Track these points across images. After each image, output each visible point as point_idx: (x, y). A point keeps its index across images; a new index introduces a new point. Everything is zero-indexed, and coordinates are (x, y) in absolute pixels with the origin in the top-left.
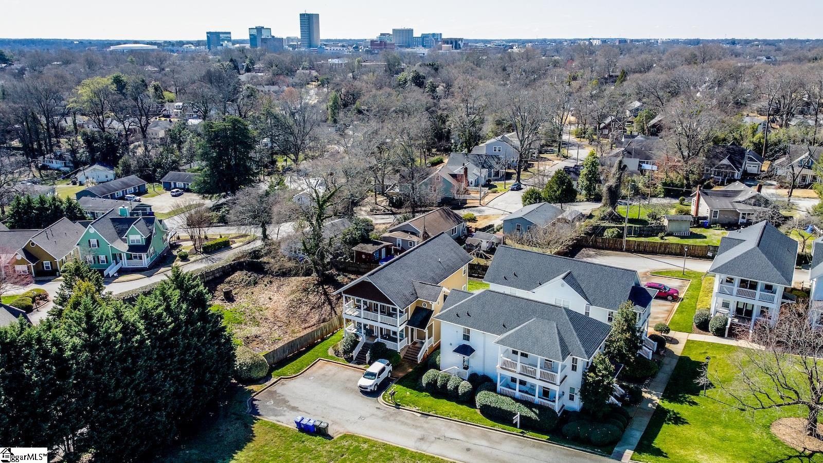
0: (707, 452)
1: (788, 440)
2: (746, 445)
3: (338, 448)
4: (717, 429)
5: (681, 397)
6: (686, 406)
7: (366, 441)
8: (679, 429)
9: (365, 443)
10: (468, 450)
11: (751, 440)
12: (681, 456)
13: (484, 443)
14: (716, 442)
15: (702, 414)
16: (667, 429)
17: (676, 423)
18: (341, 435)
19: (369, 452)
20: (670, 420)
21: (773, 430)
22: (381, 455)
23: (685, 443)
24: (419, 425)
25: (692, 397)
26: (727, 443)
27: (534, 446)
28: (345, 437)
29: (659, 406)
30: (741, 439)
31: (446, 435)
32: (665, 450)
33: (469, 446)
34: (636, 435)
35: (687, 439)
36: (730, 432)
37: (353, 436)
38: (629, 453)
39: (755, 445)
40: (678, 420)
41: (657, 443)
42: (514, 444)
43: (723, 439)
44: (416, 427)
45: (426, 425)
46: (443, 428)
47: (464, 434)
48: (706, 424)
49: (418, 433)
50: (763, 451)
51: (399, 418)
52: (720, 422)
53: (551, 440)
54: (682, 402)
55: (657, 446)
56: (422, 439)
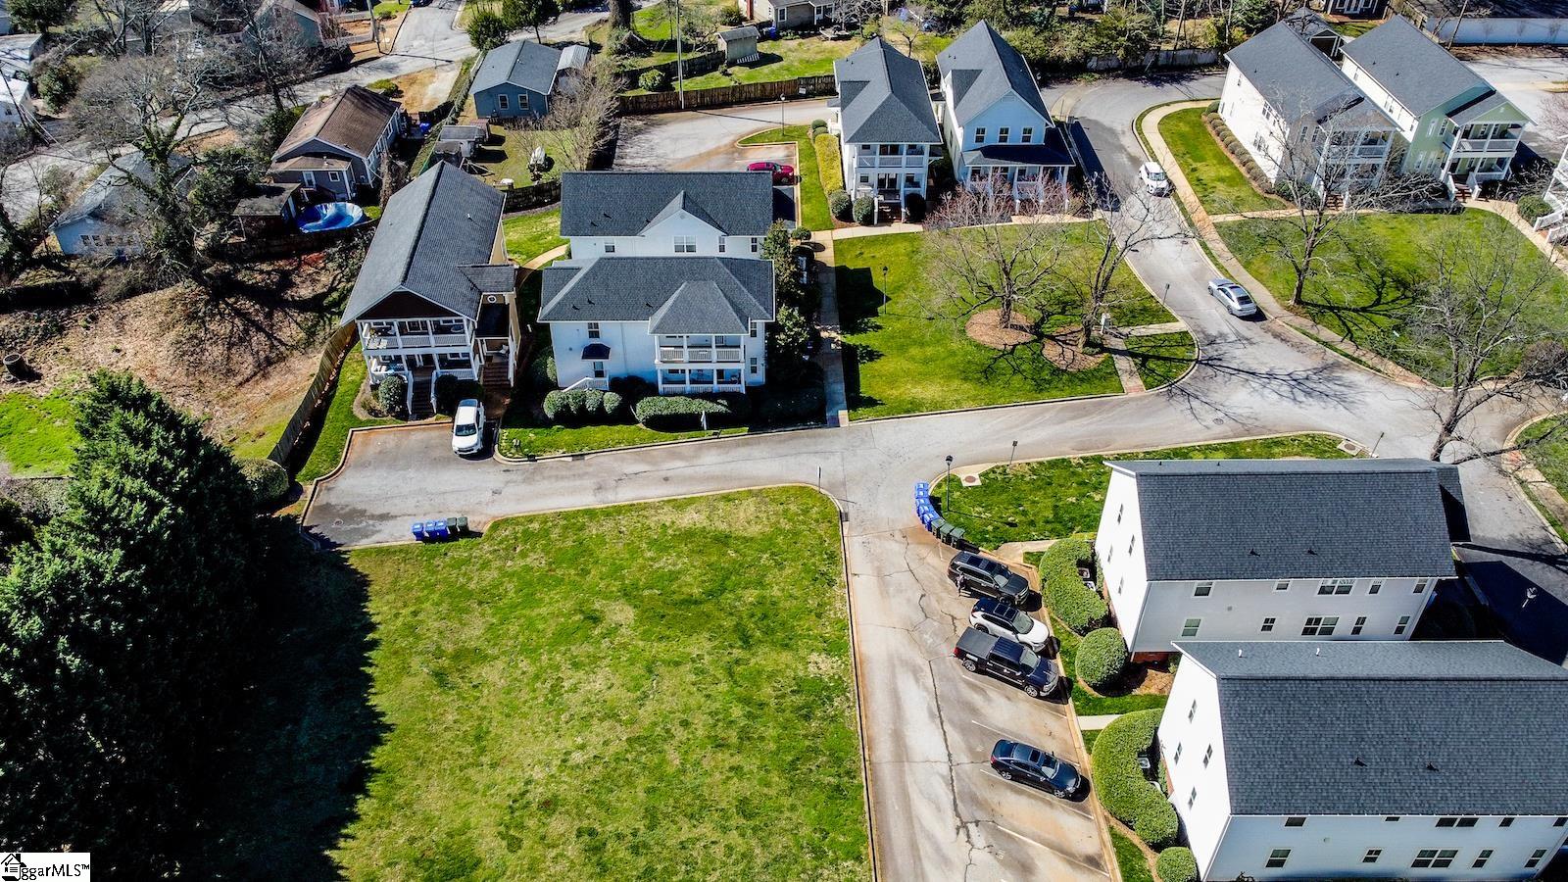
0: (918, 382)
1: (986, 340)
2: (951, 361)
3: (501, 542)
4: (914, 351)
5: (861, 324)
6: (871, 333)
7: (531, 519)
8: (877, 365)
9: (531, 521)
10: (666, 479)
11: (953, 354)
12: (896, 397)
13: (679, 464)
14: (922, 368)
15: (893, 338)
16: (865, 369)
17: (871, 360)
18: (490, 524)
19: (547, 532)
20: (863, 358)
21: (970, 334)
22: (566, 528)
23: (892, 380)
24: (581, 472)
25: (873, 319)
26: (932, 365)
27: (738, 445)
28: (496, 526)
29: (843, 344)
30: (943, 355)
31: (626, 471)
32: (877, 397)
33: (664, 474)
34: (839, 389)
35: (891, 374)
36: (929, 351)
37: (507, 519)
38: (843, 414)
39: (959, 358)
40: (872, 355)
41: (865, 391)
42: (714, 452)
43: (926, 361)
44: (580, 476)
45: (591, 469)
46: (615, 465)
47: (649, 463)
48: (902, 349)
49: (589, 483)
50: (969, 362)
51: (546, 473)
52: (915, 342)
53: (752, 431)
54: (865, 331)
55: (866, 395)
56: (600, 488)
